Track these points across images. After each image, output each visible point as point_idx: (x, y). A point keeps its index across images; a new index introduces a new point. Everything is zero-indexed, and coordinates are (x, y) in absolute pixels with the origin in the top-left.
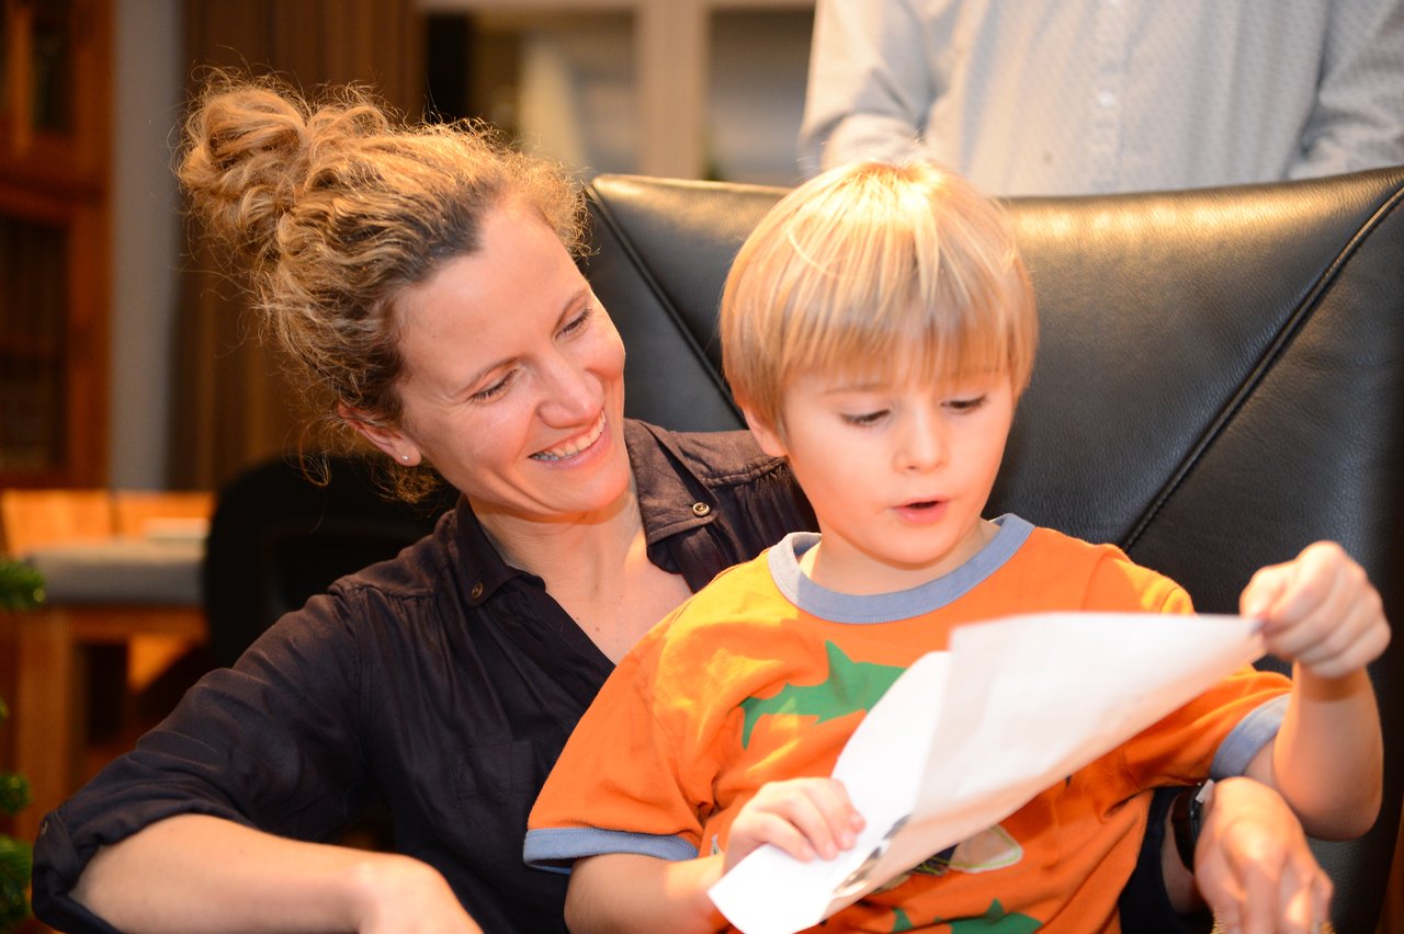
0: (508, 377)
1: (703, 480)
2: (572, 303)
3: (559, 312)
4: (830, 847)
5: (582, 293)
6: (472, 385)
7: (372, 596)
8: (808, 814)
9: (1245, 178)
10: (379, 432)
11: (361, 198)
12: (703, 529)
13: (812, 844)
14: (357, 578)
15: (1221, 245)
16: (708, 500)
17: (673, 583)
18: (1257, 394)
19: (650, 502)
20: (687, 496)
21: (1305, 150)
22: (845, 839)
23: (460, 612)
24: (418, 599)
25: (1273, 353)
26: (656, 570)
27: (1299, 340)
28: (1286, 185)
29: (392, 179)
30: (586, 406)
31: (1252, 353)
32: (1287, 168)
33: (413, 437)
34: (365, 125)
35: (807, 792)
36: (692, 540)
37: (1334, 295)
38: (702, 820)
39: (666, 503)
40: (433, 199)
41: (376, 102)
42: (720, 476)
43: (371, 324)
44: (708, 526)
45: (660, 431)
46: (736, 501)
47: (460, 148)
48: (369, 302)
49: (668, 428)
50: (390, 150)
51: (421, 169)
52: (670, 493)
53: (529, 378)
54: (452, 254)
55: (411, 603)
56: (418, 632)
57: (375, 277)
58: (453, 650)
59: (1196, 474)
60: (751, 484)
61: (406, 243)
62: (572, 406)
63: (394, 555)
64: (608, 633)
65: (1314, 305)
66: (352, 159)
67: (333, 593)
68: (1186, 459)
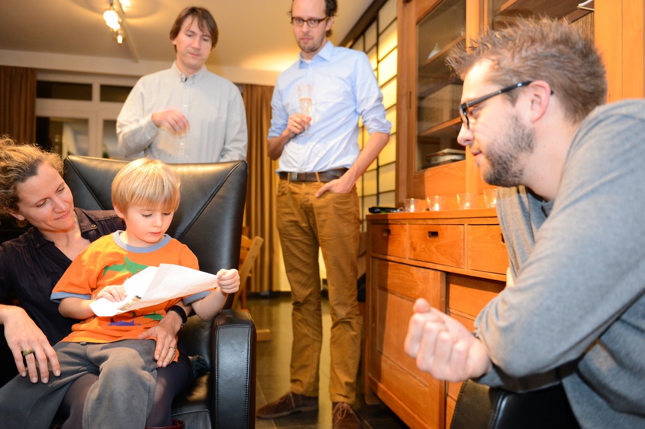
0: (45, 202)
1: (94, 220)
2: (60, 186)
3: (57, 187)
4: (119, 299)
5: (63, 183)
6: (36, 204)
7: (12, 246)
8: (114, 292)
9: (209, 162)
10: (14, 213)
11: (8, 162)
12: (94, 231)
13: (115, 299)
14: (8, 242)
15: (203, 175)
16: (95, 224)
17: (86, 241)
18: (210, 204)
19: (82, 224)
20: (90, 223)
21: (222, 156)
22: (123, 298)
23: (34, 250)
24: (24, 247)
25: (213, 196)
26: (83, 239)
27: (218, 194)
28: (218, 163)
29: (15, 158)
30: (64, 208)
31: (209, 195)
32: (218, 159)
33: (22, 214)
34: (9, 143)
35: (115, 288)
36: (91, 232)
37: (225, 184)
38: (92, 291)
39: (85, 225)
40: (25, 163)
41: (10, 138)
42: (98, 219)
43: (11, 191)
44: (95, 230)
45: (84, 210)
46: (101, 224)
47: (32, 150)
48: (11, 186)
49: (86, 209)
50: (14, 151)
51: (22, 156)
52: (86, 222)
53: (50, 202)
54: (30, 176)
55: (22, 248)
56: (23, 254)
57: (11, 181)
58: (32, 258)
59: (198, 219)
60: (105, 221)
61: (19, 173)
62: (61, 208)
63: (18, 237)
64: (70, 254)
65: (221, 187)
66: (5, 153)
67: (3, 246)
68: (196, 216)
